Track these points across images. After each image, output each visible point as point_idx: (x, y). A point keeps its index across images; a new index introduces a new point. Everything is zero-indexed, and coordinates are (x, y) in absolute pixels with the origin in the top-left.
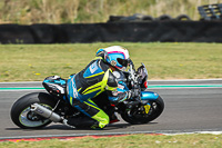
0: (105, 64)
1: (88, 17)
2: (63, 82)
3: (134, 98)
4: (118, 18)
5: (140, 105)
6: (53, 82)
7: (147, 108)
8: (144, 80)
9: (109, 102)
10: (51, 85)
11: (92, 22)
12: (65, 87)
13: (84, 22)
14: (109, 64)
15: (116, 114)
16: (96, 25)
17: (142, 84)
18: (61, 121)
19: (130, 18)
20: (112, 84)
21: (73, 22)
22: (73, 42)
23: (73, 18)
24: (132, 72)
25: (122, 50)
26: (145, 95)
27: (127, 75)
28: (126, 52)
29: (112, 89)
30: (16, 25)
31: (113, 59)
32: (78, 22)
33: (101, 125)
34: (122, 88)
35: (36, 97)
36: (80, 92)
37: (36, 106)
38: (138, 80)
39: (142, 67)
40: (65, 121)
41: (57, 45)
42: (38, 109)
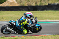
0: (26, 17)
1: (42, 4)
2: (15, 22)
3: (34, 26)
4: (50, 4)
5: (35, 28)
6: (12, 21)
7: (37, 29)
8: (37, 21)
9: (27, 27)
10: (12, 22)
11: (43, 5)
12: (15, 23)
13: (41, 5)
14: (27, 17)
15: (29, 30)
16: (45, 6)
17: (36, 22)
18: (14, 32)
19: (54, 4)
20: (28, 22)
21: (38, 5)
22: (39, 10)
23: (38, 4)
24: (33, 19)
25: (31, 13)
26: (37, 25)
27: (32, 20)
28: (32, 14)
29: (28, 23)
30: (23, 6)
31: (28, 15)
32: (40, 5)
33: (25, 33)
34: (31, 23)
35: (8, 26)
36: (19, 24)
37: (7, 28)
38: (35, 21)
39: (36, 18)
40: (15, 32)
41: (34, 11)
42: (8, 29)
